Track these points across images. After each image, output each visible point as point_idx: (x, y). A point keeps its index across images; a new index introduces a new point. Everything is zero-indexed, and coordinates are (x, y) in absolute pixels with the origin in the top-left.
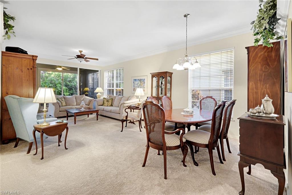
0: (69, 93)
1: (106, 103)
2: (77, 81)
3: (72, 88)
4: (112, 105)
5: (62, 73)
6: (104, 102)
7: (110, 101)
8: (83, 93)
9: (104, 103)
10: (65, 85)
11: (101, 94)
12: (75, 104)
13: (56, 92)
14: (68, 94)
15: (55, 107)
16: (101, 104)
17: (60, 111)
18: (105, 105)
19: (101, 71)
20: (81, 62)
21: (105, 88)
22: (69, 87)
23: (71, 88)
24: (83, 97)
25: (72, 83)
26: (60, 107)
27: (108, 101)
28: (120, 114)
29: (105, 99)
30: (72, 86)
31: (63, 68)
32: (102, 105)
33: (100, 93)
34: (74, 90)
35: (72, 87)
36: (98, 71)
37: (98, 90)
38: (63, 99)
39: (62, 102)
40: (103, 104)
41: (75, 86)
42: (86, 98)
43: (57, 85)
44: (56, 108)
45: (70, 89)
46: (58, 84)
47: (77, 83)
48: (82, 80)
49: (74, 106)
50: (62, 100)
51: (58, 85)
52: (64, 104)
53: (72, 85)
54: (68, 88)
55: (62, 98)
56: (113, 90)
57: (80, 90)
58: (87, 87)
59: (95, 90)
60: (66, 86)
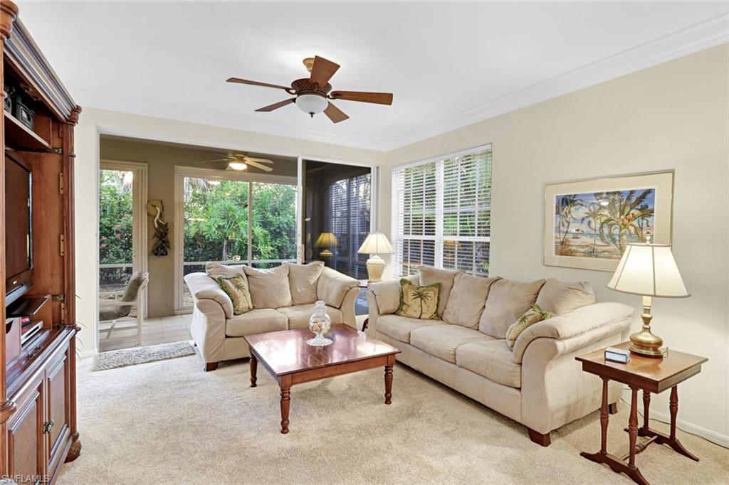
0: (272, 246)
1: (413, 304)
2: (294, 211)
3: (279, 233)
4: (438, 316)
5: (248, 183)
6: (402, 297)
7: (432, 294)
8: (314, 253)
9: (402, 303)
10: (262, 223)
11: (382, 261)
12: (288, 299)
13: (236, 244)
14: (270, 248)
15: (209, 322)
16: (393, 307)
17: (227, 337)
18: (410, 312)
19: (380, 169)
20: (312, 114)
21: (394, 237)
22: (272, 228)
23: (278, 231)
24: (316, 271)
25: (280, 217)
26: (226, 318)
27: (420, 296)
28: (519, 389)
29: (406, 286)
30: (281, 226)
31: (247, 165)
32: (394, 313)
33: (382, 255)
34: (286, 237)
35: (279, 227)
36: (368, 170)
37: (373, 244)
38: (244, 283)
39: (238, 293)
40: (400, 309)
41: (287, 224)
42: (327, 277)
43: (240, 224)
44: (213, 323)
45: (276, 234)
46: (241, 219)
47: (294, 218)
48: (310, 208)
49: (284, 307)
50: (239, 287)
51: (242, 222)
52: (245, 301)
53: (281, 222)
54: (270, 231)
55: (239, 276)
56: (430, 245)
57: (304, 241)
58: (328, 232)
59: (360, 244)
60: (265, 224)
